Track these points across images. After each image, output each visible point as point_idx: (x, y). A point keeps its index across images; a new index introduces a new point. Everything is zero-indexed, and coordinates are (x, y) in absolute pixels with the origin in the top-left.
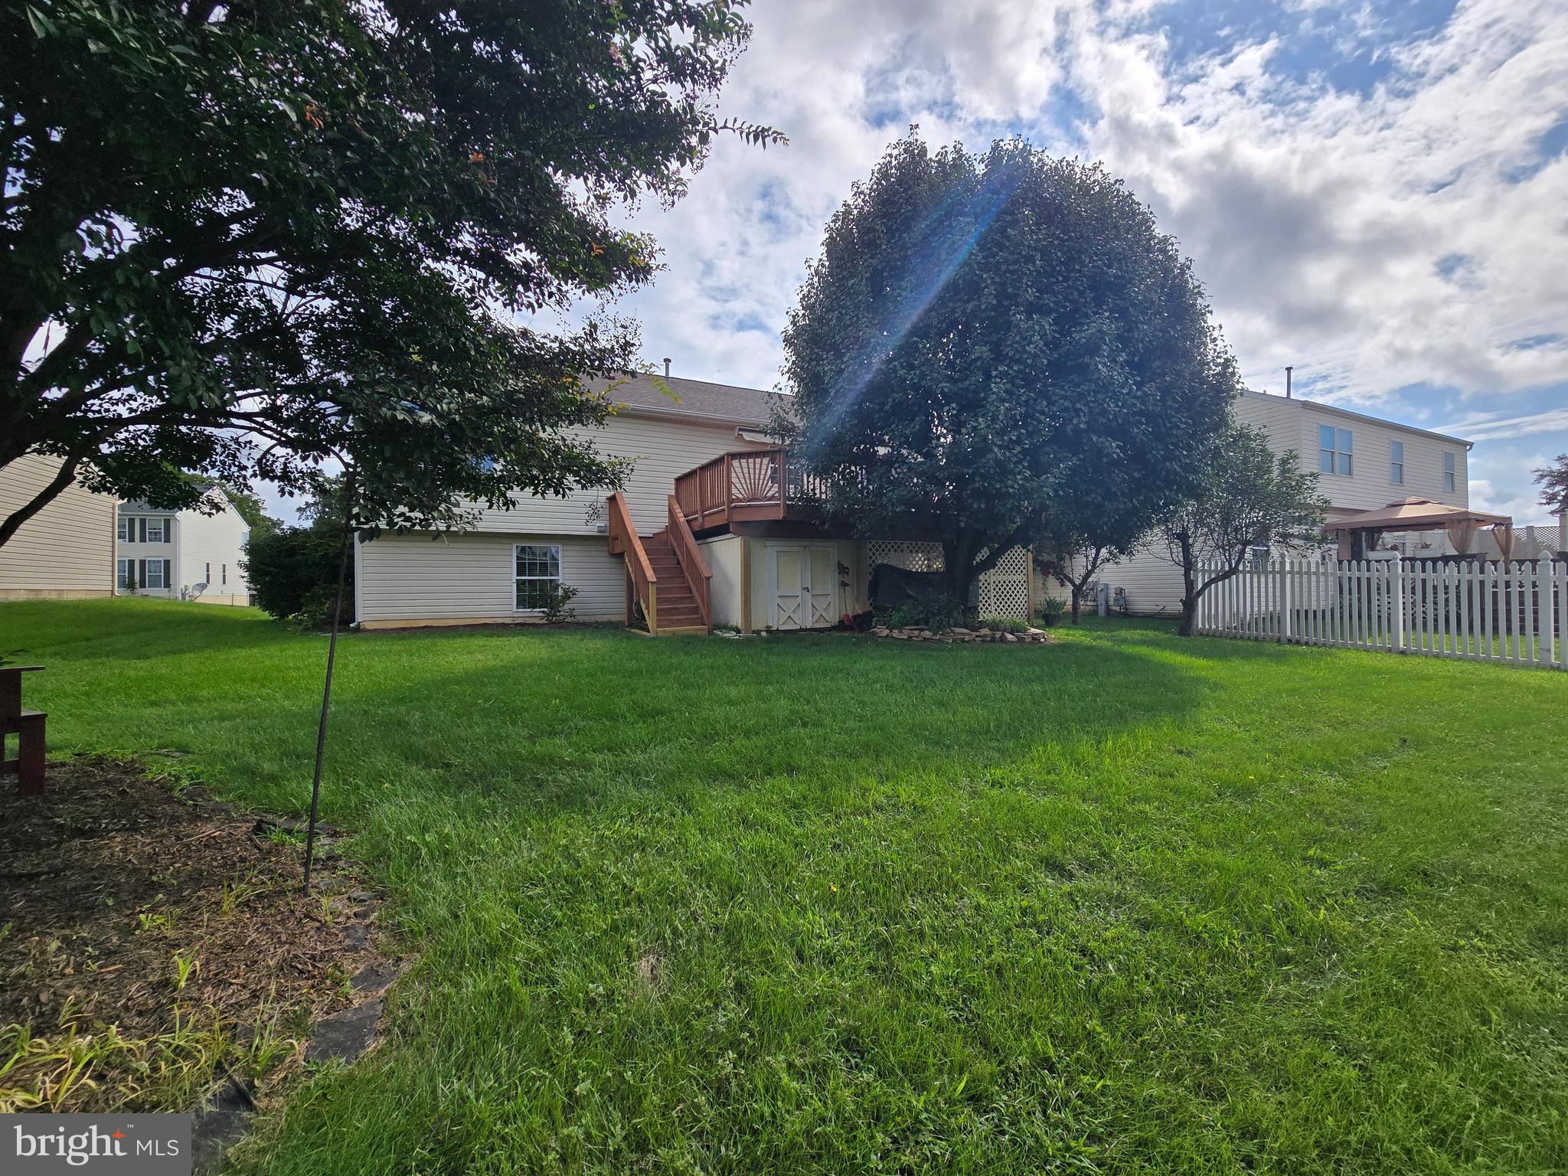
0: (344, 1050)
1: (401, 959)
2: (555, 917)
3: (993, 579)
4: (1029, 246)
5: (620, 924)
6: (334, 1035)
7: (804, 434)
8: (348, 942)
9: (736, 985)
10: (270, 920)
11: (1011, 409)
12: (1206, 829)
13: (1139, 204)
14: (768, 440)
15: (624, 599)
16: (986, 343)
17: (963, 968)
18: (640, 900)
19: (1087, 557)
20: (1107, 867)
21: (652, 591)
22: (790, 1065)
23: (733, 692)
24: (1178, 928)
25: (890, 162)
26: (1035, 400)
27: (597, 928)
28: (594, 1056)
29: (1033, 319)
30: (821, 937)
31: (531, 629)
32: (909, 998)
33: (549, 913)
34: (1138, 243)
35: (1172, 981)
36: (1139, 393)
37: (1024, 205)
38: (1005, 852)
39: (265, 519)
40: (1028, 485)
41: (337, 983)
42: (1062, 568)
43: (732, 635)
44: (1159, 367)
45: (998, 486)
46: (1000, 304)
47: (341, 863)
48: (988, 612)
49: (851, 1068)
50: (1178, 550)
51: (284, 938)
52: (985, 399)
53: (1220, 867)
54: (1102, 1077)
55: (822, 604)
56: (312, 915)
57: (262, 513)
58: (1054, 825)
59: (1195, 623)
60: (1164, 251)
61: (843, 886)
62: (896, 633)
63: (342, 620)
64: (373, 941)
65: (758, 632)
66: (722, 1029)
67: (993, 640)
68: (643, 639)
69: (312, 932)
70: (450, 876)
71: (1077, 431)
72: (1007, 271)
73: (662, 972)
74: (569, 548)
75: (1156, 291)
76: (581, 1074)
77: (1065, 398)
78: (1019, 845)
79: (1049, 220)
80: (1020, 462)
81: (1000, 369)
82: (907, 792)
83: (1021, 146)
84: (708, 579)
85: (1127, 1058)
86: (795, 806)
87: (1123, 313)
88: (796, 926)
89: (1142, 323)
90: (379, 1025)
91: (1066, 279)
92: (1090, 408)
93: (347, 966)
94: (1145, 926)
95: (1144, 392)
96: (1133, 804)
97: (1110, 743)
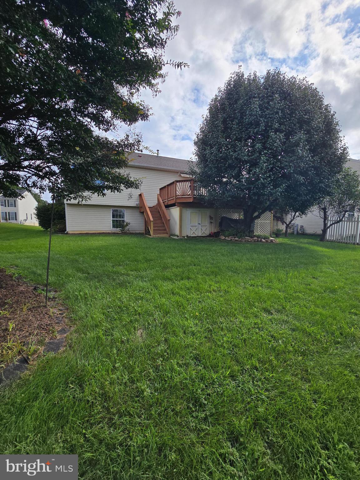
0: (54, 350)
1: (71, 327)
2: (115, 317)
3: (259, 222)
4: (277, 108)
5: (133, 320)
6: (51, 346)
7: (199, 174)
8: (57, 321)
9: (165, 340)
10: (36, 314)
11: (268, 166)
12: (318, 302)
13: (318, 92)
14: (188, 176)
15: (144, 226)
16: (261, 143)
17: (234, 339)
18: (139, 314)
19: (291, 215)
20: (284, 312)
21: (152, 224)
22: (178, 363)
23: (174, 255)
24: (304, 331)
25: (231, 80)
26: (276, 162)
27: (126, 321)
28: (122, 356)
29: (277, 134)
30: (192, 328)
31: (117, 235)
32: (215, 346)
33: (113, 316)
34: (316, 106)
35: (299, 347)
36: (312, 160)
37: (276, 93)
38: (251, 305)
39: (42, 200)
40: (272, 191)
41: (53, 332)
42: (283, 219)
43: (176, 237)
44: (320, 151)
45: (262, 191)
46: (266, 129)
47: (57, 300)
48: (258, 232)
49: (196, 365)
50: (322, 214)
51: (39, 319)
52: (259, 162)
53: (321, 314)
54: (272, 373)
55: (204, 229)
56: (47, 313)
57: (41, 199)
58: (269, 299)
59: (326, 237)
60: (326, 109)
61: (200, 313)
62: (227, 238)
63: (63, 230)
64: (64, 321)
65: (184, 237)
66: (159, 351)
67: (258, 241)
68: (149, 238)
69: (47, 318)
70: (86, 305)
71: (290, 173)
72: (269, 117)
73: (144, 334)
74: (127, 210)
75: (321, 124)
76: (118, 361)
77: (286, 161)
78: (257, 304)
79: (285, 99)
80: (270, 183)
81: (265, 152)
82: (223, 287)
83: (277, 72)
84: (169, 220)
85: (281, 368)
86: (188, 289)
87: (308, 132)
88: (184, 324)
89: (315, 135)
90: (64, 344)
91: (290, 120)
92: (295, 165)
93: (56, 327)
94: (293, 330)
95: (314, 159)
96: (295, 293)
97: (291, 274)
